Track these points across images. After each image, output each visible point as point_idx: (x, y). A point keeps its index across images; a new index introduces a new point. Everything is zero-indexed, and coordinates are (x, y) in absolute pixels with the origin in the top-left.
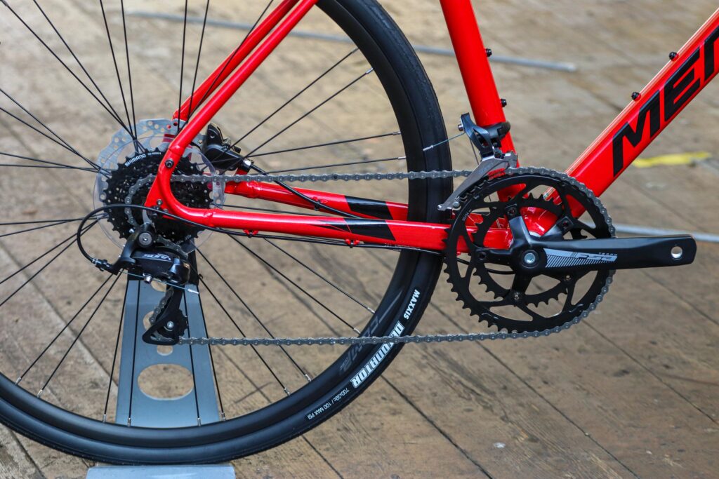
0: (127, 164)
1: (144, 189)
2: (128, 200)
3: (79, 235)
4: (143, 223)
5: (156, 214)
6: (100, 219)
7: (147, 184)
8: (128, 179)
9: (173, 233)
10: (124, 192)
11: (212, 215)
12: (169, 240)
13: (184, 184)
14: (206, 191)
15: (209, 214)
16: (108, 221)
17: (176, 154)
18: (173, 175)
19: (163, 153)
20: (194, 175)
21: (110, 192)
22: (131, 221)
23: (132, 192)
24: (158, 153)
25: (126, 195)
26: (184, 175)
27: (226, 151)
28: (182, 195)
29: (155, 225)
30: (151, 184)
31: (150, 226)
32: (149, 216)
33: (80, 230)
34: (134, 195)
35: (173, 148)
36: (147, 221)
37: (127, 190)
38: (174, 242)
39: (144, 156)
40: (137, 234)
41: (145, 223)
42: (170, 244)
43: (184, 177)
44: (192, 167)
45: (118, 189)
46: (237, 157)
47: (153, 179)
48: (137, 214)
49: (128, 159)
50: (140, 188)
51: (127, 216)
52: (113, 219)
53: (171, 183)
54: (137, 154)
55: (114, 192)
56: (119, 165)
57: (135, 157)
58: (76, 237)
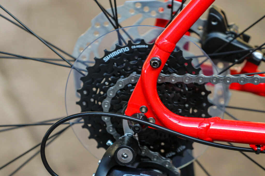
0: (106, 59)
1: (126, 90)
2: (106, 105)
3: (43, 145)
4: (123, 134)
5: (138, 125)
6: (73, 124)
7: (130, 85)
8: (107, 78)
9: (163, 144)
10: (102, 93)
11: (208, 127)
12: (157, 154)
13: (177, 84)
14: (203, 93)
15: (205, 125)
16: (83, 127)
17: (163, 50)
18: (163, 75)
19: (151, 47)
20: (188, 75)
21: (85, 92)
22: (110, 130)
23: (111, 94)
24: (144, 46)
25: (105, 98)
26: (175, 75)
27: (232, 41)
28: (173, 99)
29: (139, 136)
30: (134, 85)
31: (132, 138)
32: (130, 127)
33: (46, 138)
34: (113, 99)
35: (160, 43)
36: (128, 133)
37: (105, 91)
38: (164, 155)
39: (127, 49)
40: (116, 148)
41: (126, 135)
42: (157, 158)
43: (175, 78)
44: (186, 65)
45: (94, 89)
46: (246, 49)
47: (136, 79)
48: (117, 123)
49: (107, 53)
50: (121, 90)
51: (104, 123)
52: (90, 125)
53: (159, 85)
54: (118, 48)
55: (90, 93)
56: (96, 59)
57: (116, 50)
58: (39, 148)
